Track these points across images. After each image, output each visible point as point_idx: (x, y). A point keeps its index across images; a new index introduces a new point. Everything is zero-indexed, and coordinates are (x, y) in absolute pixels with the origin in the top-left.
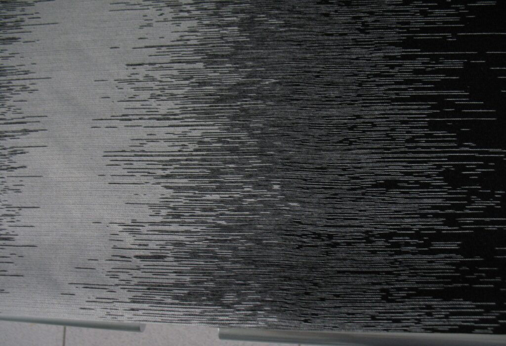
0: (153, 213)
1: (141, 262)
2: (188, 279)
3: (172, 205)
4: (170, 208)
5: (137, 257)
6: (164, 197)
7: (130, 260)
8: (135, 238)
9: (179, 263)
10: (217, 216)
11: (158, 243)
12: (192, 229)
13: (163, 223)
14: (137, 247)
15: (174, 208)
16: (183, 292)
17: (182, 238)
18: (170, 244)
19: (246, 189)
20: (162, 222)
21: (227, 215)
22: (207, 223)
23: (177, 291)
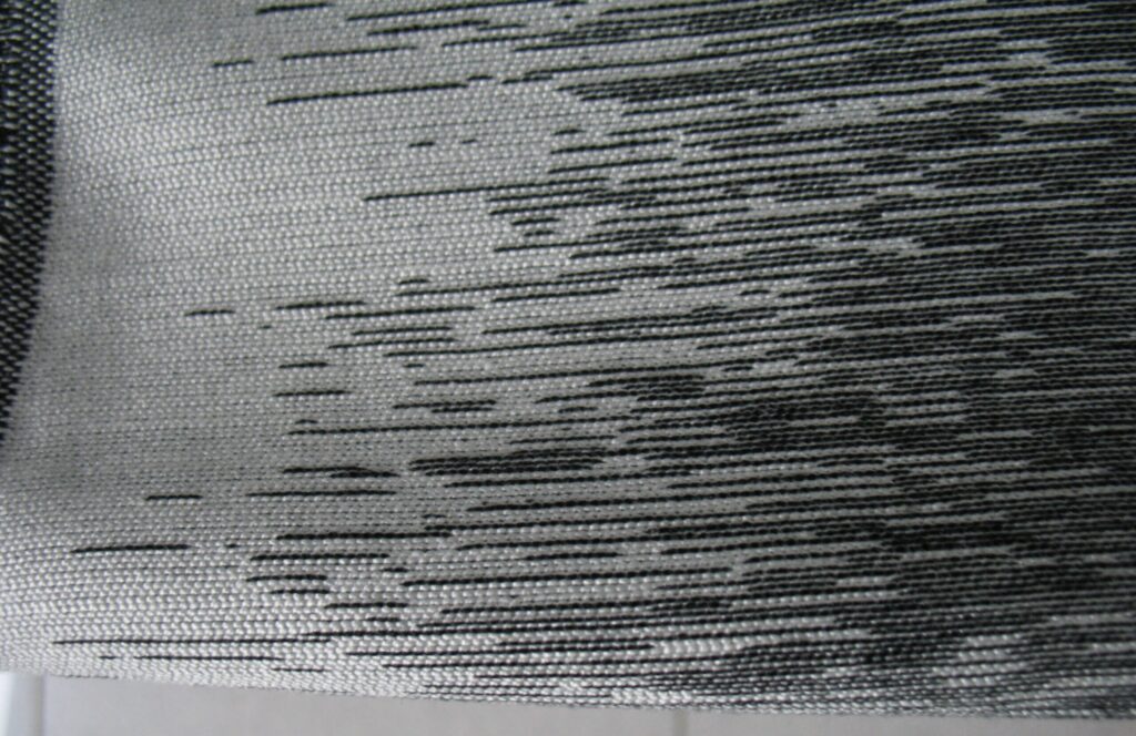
0: (516, 236)
1: (452, 493)
2: (738, 564)
3: (617, 179)
4: (607, 198)
5: (423, 465)
6: (576, 140)
7: (386, 483)
8: (421, 373)
9: (677, 480)
10: (868, 214)
11: (544, 387)
12: (731, 297)
13: (570, 285)
14: (426, 416)
15: (631, 197)
16: (714, 647)
17: (683, 351)
18: (616, 388)
19: (1019, 61)
20: (566, 278)
21: (928, 202)
22: (811, 256)
23: (677, 649)
